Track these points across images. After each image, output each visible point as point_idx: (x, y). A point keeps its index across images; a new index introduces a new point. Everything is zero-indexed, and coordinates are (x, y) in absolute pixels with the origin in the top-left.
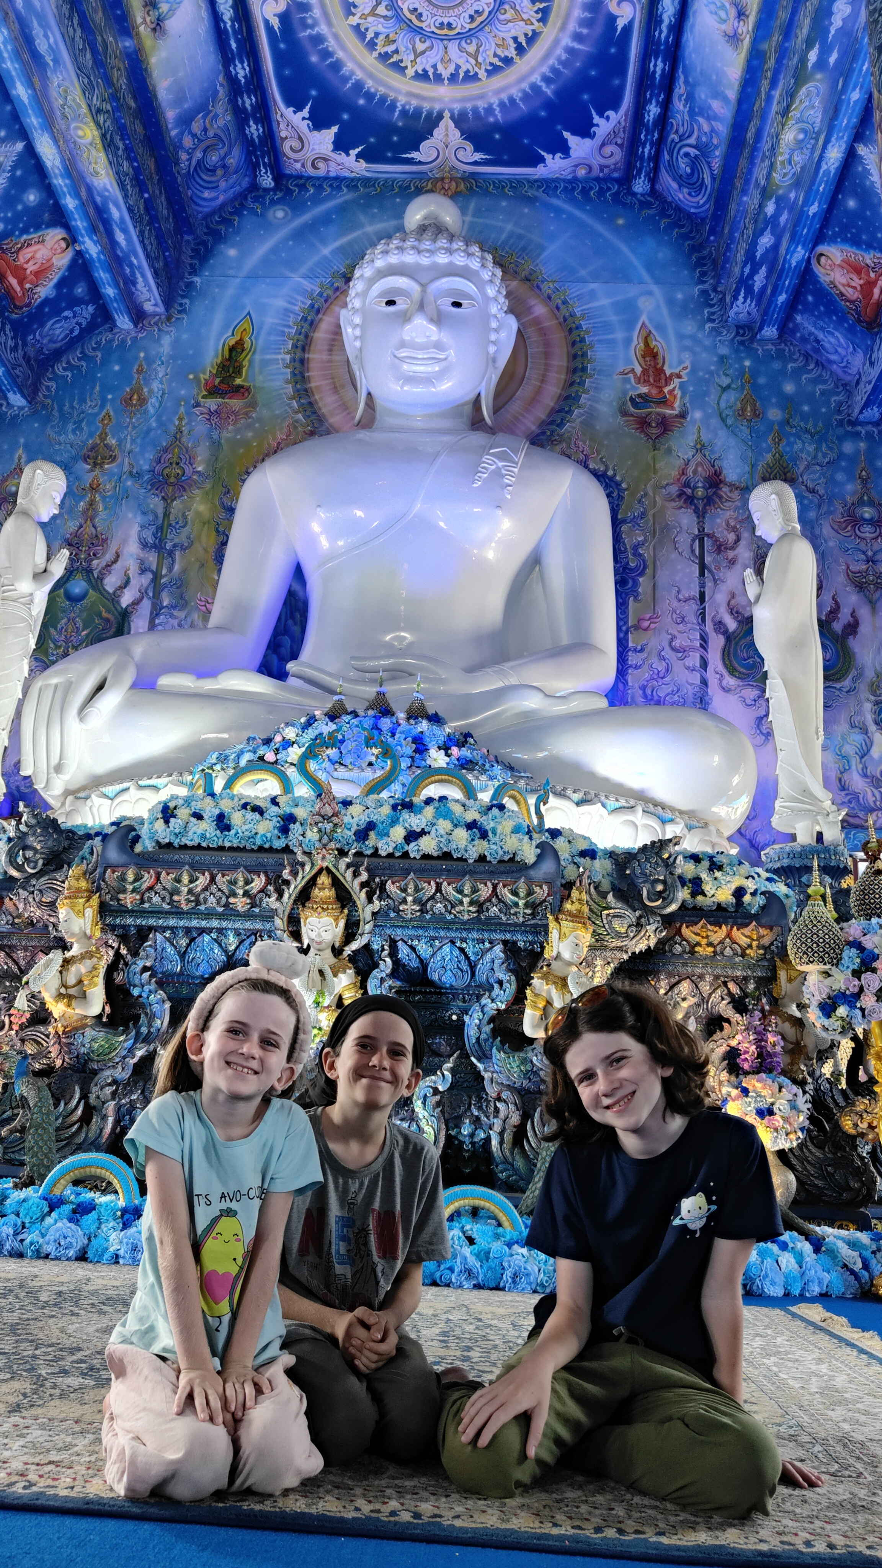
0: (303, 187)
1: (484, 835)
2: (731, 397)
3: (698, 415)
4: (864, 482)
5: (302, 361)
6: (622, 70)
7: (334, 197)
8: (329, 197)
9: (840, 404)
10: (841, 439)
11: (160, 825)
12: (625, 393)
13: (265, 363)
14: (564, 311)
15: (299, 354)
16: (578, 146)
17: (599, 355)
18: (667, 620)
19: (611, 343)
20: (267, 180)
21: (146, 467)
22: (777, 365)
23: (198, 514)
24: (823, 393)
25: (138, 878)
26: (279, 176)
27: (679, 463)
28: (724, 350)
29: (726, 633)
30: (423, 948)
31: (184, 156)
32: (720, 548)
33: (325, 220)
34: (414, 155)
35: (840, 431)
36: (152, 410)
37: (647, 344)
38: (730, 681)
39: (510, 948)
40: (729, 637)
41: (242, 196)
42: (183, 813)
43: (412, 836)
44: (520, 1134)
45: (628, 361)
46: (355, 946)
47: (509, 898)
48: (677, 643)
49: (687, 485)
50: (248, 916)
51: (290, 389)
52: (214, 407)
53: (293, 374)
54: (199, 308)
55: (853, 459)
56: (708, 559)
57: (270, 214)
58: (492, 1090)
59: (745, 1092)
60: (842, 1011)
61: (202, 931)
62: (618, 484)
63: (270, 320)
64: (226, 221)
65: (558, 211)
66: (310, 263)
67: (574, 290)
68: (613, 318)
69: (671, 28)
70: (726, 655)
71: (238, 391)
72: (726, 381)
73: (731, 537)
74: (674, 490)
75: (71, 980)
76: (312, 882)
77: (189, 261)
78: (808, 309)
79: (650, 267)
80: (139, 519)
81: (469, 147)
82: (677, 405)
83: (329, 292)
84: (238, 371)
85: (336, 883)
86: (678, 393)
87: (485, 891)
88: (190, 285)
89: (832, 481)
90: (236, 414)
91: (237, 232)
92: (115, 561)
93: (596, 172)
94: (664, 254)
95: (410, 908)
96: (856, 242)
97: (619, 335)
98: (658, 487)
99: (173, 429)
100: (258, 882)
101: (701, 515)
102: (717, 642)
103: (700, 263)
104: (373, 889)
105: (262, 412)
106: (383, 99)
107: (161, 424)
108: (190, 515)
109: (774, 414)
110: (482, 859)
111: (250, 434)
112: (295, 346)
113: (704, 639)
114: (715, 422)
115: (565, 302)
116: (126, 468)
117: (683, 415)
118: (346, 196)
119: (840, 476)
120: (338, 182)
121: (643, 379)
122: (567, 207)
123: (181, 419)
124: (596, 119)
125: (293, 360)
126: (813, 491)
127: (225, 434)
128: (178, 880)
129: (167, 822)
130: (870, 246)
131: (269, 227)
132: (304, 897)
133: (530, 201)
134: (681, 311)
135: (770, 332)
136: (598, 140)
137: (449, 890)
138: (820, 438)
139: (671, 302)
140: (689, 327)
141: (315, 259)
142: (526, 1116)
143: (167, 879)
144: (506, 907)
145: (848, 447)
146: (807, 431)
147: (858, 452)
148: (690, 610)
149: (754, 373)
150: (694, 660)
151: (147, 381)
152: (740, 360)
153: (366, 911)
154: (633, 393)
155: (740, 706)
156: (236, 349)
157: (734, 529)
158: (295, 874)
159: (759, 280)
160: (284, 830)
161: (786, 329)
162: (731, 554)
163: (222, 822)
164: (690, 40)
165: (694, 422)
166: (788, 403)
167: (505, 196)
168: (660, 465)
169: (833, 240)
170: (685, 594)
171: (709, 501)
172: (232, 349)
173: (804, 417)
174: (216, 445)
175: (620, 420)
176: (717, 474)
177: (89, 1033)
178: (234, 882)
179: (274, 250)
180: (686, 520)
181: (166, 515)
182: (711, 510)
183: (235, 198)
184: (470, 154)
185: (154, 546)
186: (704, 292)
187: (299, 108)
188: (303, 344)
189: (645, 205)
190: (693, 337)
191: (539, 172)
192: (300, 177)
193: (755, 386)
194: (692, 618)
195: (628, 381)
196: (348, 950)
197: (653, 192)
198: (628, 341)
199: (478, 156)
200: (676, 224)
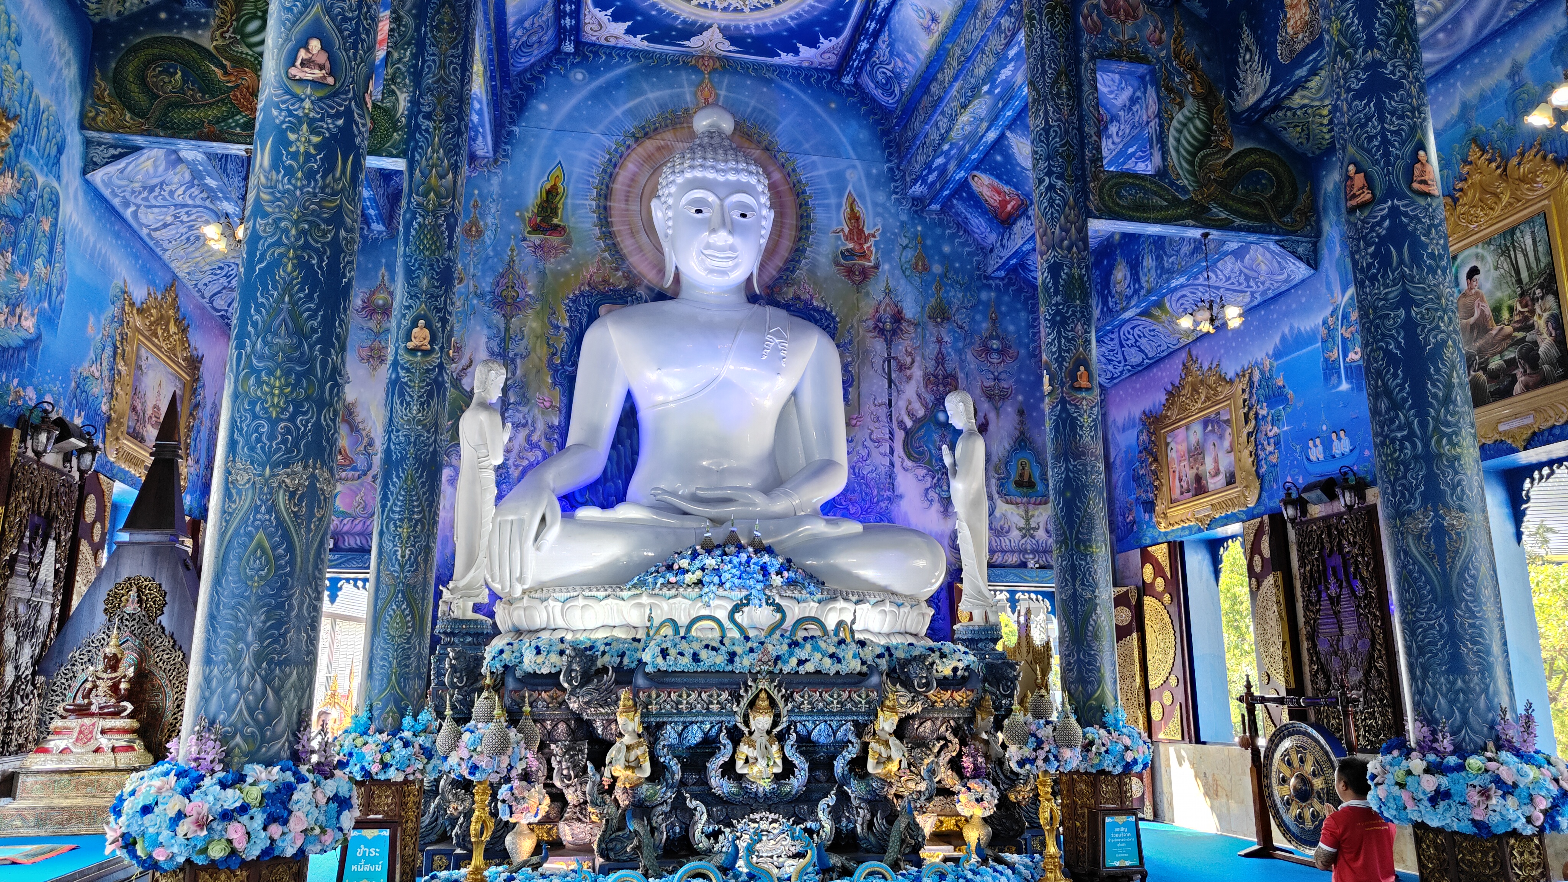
0: (596, 54)
1: (839, 661)
2: (909, 254)
3: (887, 267)
4: (994, 322)
5: (605, 208)
6: (845, 17)
7: (622, 65)
8: (618, 65)
9: (979, 263)
10: (979, 289)
11: (660, 660)
12: (837, 248)
13: (576, 207)
14: (794, 178)
15: (602, 202)
16: (806, 52)
17: (819, 216)
18: (868, 419)
19: (827, 207)
20: (569, 48)
21: (488, 289)
22: (939, 231)
23: (531, 328)
24: (969, 254)
25: (658, 696)
26: (579, 44)
27: (874, 303)
28: (904, 218)
29: (905, 429)
30: (810, 725)
31: (514, 41)
32: (902, 368)
33: (615, 85)
34: (686, 43)
35: (979, 284)
36: (488, 242)
37: (852, 210)
38: (909, 463)
39: (856, 724)
40: (907, 432)
41: (548, 58)
42: (673, 652)
43: (801, 662)
44: (871, 825)
45: (840, 223)
46: (779, 729)
47: (857, 699)
48: (874, 436)
49: (879, 320)
50: (719, 714)
51: (597, 231)
52: (538, 242)
53: (599, 218)
54: (519, 155)
55: (987, 304)
56: (893, 376)
57: (571, 75)
58: (855, 803)
59: (969, 789)
60: (1028, 766)
61: (692, 723)
62: (834, 318)
63: (577, 170)
64: (536, 79)
65: (788, 92)
66: (606, 122)
67: (801, 161)
68: (829, 186)
69: (884, 9)
70: (906, 445)
71: (556, 229)
72: (905, 242)
73: (909, 360)
74: (871, 323)
75: (632, 758)
76: (757, 696)
77: (508, 112)
78: (961, 198)
79: (854, 144)
80: (486, 331)
81: (727, 43)
82: (872, 258)
83: (623, 149)
84: (554, 212)
85: (769, 697)
86: (873, 249)
87: (845, 695)
88: (510, 133)
89: (973, 319)
90: (556, 249)
91: (546, 90)
92: (470, 366)
93: (816, 65)
94: (863, 135)
95: (806, 707)
96: (999, 177)
97: (833, 201)
98: (860, 321)
99: (507, 259)
100: (725, 695)
101: (889, 343)
102: (900, 435)
103: (888, 146)
104: (787, 698)
105: (576, 249)
106: (670, 14)
107: (497, 254)
108: (526, 330)
109: (937, 269)
110: (838, 673)
111: (568, 267)
112: (599, 195)
113: (891, 433)
114: (898, 273)
115: (794, 170)
116: (472, 289)
117: (876, 267)
118: (630, 65)
119: (978, 317)
120: (625, 53)
121: (849, 237)
122: (794, 89)
123: (512, 251)
124: (822, 39)
125: (598, 206)
126: (961, 328)
127: (548, 265)
128: (680, 696)
129: (664, 658)
130: (1008, 183)
131: (571, 87)
132: (752, 704)
133: (768, 82)
134: (876, 184)
135: (935, 207)
136: (821, 50)
137: (826, 696)
138: (966, 288)
139: (868, 175)
140: (881, 197)
141: (611, 118)
142: (873, 815)
143: (674, 696)
144: (856, 704)
145: (984, 296)
146: (958, 282)
147: (989, 300)
148: (883, 411)
149: (924, 236)
150: (886, 448)
151: (483, 216)
152: (914, 226)
153: (784, 708)
154: (842, 248)
155: (914, 480)
156: (552, 193)
157: (910, 354)
158: (746, 691)
159: (931, 178)
160: (731, 661)
161: (946, 206)
162: (908, 372)
163: (696, 657)
164: (896, 17)
165: (884, 272)
166: (945, 259)
167: (749, 76)
168: (861, 304)
169: (984, 171)
170: (879, 401)
171: (894, 332)
172: (548, 192)
173: (956, 272)
174: (542, 274)
175: (834, 269)
176: (900, 312)
177: (645, 786)
178: (711, 696)
179: (577, 108)
180: (879, 346)
181: (507, 329)
182: (896, 340)
183: (542, 59)
184: (727, 46)
185: (499, 354)
186: (891, 170)
187: (604, 9)
188: (605, 194)
189: (850, 93)
190: (883, 205)
191: (776, 60)
192: (593, 45)
193: (924, 246)
194: (884, 419)
195: (839, 238)
196: (775, 731)
197: (856, 84)
198: (839, 206)
199: (732, 48)
200: (871, 112)
